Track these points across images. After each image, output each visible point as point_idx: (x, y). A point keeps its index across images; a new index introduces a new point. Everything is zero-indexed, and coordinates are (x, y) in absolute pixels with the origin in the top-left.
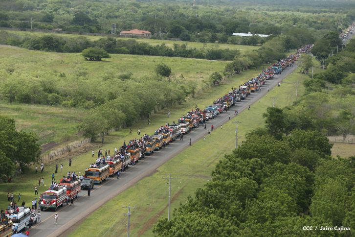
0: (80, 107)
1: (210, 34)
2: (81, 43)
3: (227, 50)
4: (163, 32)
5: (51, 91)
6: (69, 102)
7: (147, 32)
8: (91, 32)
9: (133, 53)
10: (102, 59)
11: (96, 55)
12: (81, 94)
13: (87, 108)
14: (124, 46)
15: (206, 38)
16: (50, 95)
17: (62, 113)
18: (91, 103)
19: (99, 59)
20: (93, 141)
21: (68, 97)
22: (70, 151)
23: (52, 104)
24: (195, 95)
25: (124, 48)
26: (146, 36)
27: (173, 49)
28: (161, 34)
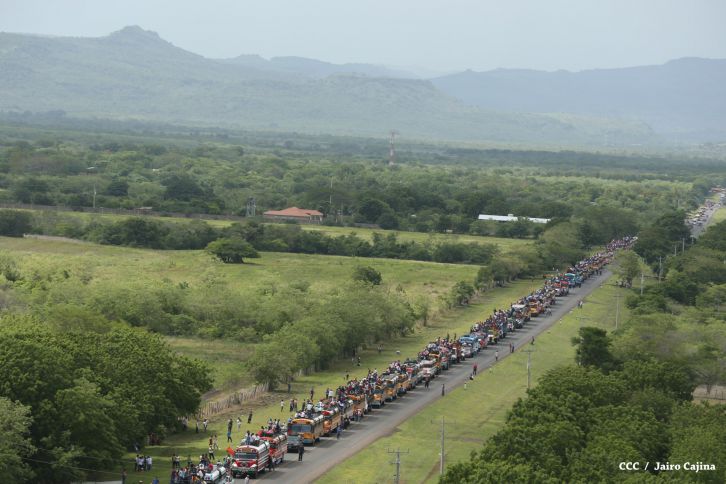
0: (229, 339)
1: (437, 217)
2: (198, 232)
3: (474, 246)
4: (346, 212)
5: (176, 311)
6: (209, 330)
7: (315, 213)
8: (208, 212)
9: (295, 249)
10: (245, 260)
11: (234, 253)
12: (230, 315)
13: (242, 340)
14: (278, 237)
15: (429, 223)
16: (176, 318)
17: (201, 347)
18: (250, 331)
19: (238, 260)
20: (271, 389)
21: (207, 321)
22: (239, 403)
23: (178, 334)
24: (429, 322)
25: (279, 241)
26: (314, 220)
27: (372, 244)
28: (342, 217)
